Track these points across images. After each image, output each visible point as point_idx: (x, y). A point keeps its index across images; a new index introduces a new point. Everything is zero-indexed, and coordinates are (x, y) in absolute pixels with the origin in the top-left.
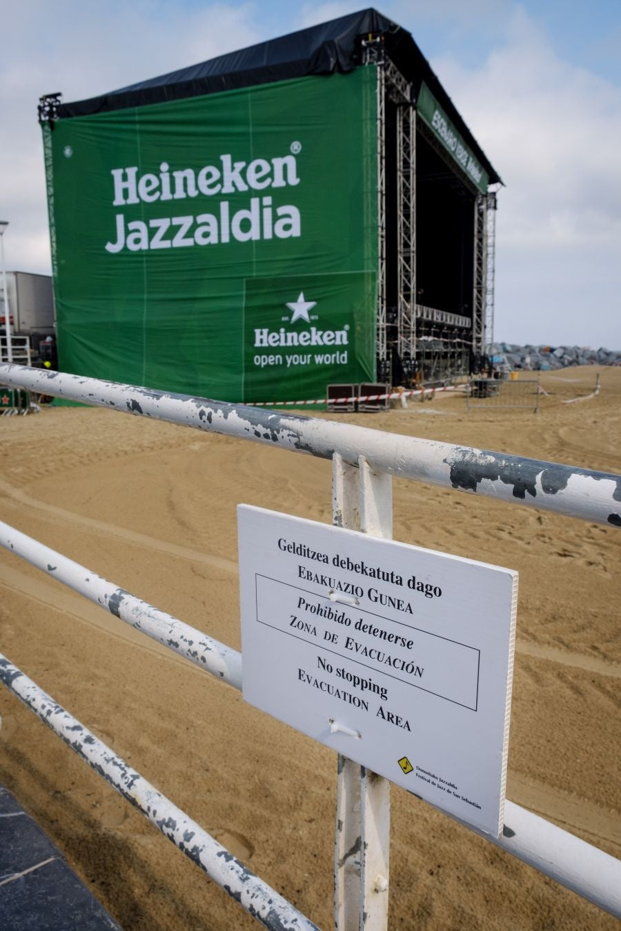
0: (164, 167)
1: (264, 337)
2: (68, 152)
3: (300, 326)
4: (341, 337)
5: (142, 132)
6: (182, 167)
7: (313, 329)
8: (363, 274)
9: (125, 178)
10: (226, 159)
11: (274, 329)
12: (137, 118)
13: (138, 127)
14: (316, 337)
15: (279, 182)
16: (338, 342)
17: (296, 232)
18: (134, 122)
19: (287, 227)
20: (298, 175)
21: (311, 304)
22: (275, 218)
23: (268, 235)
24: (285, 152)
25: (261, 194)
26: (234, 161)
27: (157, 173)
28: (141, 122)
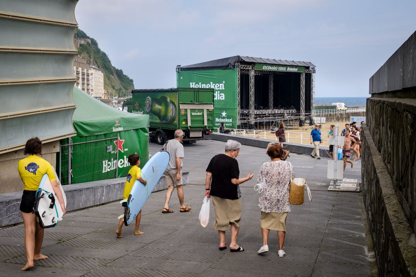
0: (200, 83)
1: (217, 119)
2: (181, 78)
3: (224, 118)
4: (231, 120)
5: (196, 76)
6: (203, 84)
7: (226, 119)
8: (235, 108)
9: (192, 85)
10: (211, 83)
11: (219, 118)
12: (195, 73)
13: (195, 75)
14: (226, 120)
15: (221, 89)
16: (230, 121)
17: (224, 99)
18: (195, 74)
19: (222, 98)
20: (224, 88)
21: (226, 113)
22: (220, 96)
23: (219, 99)
24: (222, 83)
25: (217, 91)
26: (213, 84)
27: (199, 84)
28: (196, 74)
